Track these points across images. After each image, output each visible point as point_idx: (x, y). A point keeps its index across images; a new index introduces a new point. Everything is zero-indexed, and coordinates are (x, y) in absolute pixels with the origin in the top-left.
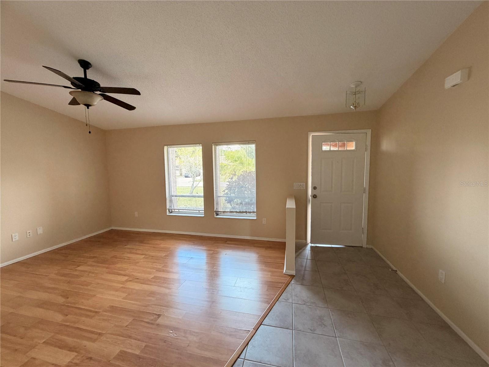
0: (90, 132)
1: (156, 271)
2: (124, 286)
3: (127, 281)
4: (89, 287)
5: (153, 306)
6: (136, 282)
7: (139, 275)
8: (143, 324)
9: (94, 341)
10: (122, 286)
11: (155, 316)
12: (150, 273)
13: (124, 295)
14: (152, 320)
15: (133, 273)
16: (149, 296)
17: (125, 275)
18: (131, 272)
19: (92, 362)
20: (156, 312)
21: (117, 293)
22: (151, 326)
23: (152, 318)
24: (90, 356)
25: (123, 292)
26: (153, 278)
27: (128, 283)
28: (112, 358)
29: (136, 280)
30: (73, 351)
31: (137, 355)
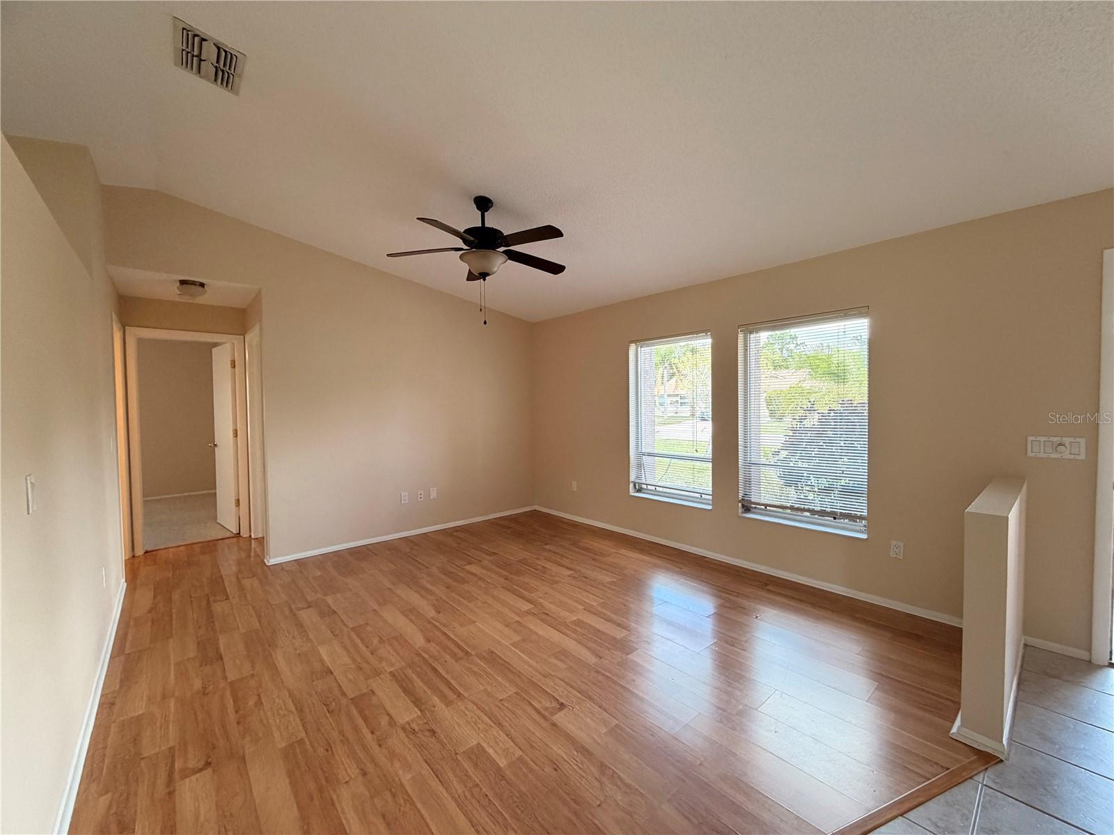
0: (485, 323)
1: (584, 609)
2: (521, 621)
3: (528, 613)
4: (471, 605)
5: (557, 681)
6: (543, 620)
7: (553, 607)
8: (529, 709)
9: (448, 703)
10: (517, 618)
11: (555, 705)
12: (571, 611)
13: (517, 638)
14: (546, 709)
15: (542, 601)
16: (556, 658)
17: (529, 601)
18: (540, 598)
19: (433, 740)
20: (559, 695)
21: (506, 629)
22: (542, 721)
23: (548, 704)
24: (434, 727)
25: (515, 631)
26: (574, 623)
27: (530, 617)
28: (462, 749)
29: (544, 616)
30: (417, 706)
31: (499, 769)
